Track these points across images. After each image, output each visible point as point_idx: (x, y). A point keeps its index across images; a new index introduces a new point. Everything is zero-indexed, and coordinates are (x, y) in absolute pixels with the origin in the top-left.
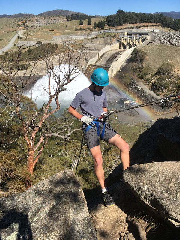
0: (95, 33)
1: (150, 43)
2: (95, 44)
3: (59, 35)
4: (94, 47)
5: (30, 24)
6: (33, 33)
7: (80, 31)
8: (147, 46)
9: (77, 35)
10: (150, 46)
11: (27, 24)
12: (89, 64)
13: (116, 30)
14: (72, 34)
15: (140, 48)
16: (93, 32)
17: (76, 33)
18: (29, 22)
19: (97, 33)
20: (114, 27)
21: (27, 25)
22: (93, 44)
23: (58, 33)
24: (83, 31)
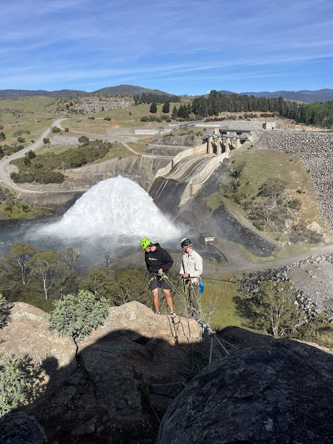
0: (173, 125)
1: (252, 146)
3: (117, 127)
4: (167, 150)
5: (78, 107)
6: (78, 123)
7: (150, 123)
8: (247, 151)
9: (145, 129)
10: (252, 151)
11: (72, 107)
14: (137, 126)
15: (237, 153)
16: (170, 124)
17: (143, 125)
18: (76, 105)
19: (176, 125)
21: (72, 109)
23: (116, 124)
24: (154, 122)
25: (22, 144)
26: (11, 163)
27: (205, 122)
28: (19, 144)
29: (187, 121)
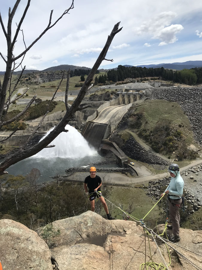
1: (147, 98)
2: (94, 101)
4: (93, 104)
5: (34, 80)
8: (144, 102)
12: (87, 121)
14: (72, 90)
15: (138, 104)
17: (77, 89)
20: (115, 82)
21: (30, 81)
29: (105, 85)
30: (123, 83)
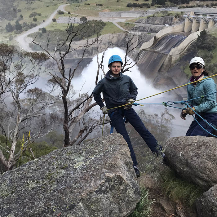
0: (152, 10)
2: (152, 24)
3: (108, 11)
4: (150, 28)
6: (77, 8)
7: (134, 8)
12: (142, 48)
13: (180, 7)
14: (123, 10)
16: (150, 9)
17: (129, 10)
19: (155, 10)
20: (178, 4)
22: (149, 23)
24: (137, 8)
25: (36, 22)
26: (28, 36)
27: (178, 8)
28: (34, 23)
29: (164, 7)
30: (187, 7)
